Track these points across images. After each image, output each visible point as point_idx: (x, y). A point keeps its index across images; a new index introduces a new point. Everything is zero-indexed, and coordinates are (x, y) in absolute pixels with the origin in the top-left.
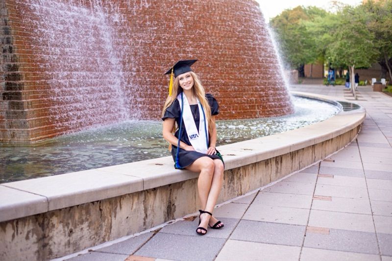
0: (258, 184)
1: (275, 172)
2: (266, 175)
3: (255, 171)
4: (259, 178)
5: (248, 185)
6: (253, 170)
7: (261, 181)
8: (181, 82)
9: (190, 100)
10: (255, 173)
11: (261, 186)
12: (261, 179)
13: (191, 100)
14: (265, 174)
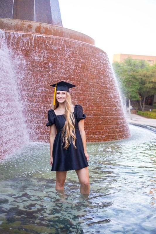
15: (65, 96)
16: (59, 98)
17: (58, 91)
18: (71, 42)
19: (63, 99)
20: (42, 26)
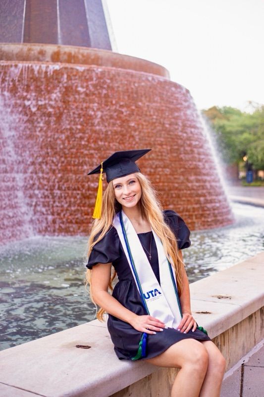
0: (240, 352)
1: (260, 327)
2: (250, 336)
3: (237, 333)
4: (242, 343)
5: (228, 359)
6: (235, 332)
7: (244, 346)
8: (118, 192)
9: (137, 225)
10: (237, 337)
11: (244, 355)
12: (244, 344)
13: (139, 224)
14: (248, 334)
15: (135, 187)
16: (124, 197)
17: (116, 182)
18: (109, 72)
19: (134, 195)
20: (61, 50)
